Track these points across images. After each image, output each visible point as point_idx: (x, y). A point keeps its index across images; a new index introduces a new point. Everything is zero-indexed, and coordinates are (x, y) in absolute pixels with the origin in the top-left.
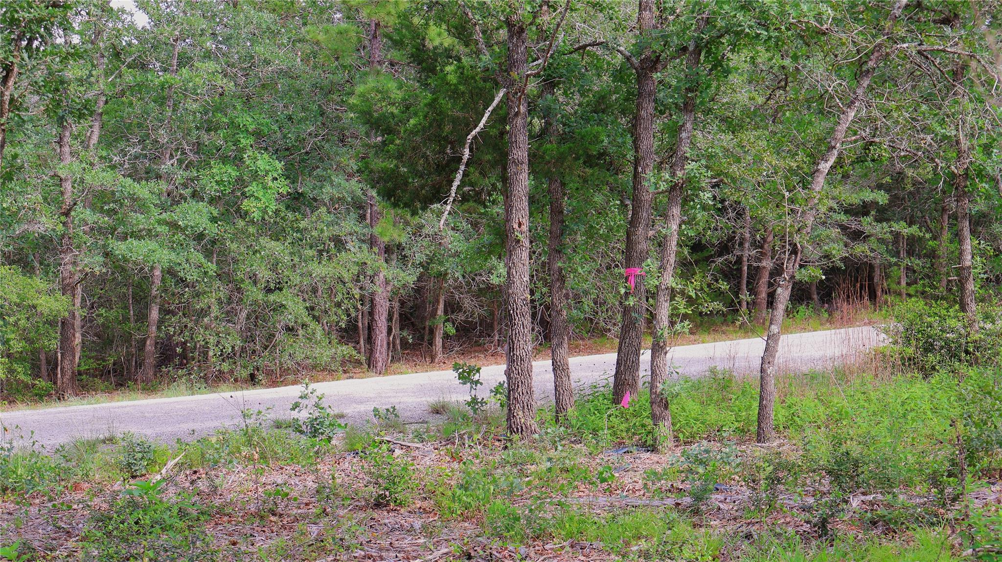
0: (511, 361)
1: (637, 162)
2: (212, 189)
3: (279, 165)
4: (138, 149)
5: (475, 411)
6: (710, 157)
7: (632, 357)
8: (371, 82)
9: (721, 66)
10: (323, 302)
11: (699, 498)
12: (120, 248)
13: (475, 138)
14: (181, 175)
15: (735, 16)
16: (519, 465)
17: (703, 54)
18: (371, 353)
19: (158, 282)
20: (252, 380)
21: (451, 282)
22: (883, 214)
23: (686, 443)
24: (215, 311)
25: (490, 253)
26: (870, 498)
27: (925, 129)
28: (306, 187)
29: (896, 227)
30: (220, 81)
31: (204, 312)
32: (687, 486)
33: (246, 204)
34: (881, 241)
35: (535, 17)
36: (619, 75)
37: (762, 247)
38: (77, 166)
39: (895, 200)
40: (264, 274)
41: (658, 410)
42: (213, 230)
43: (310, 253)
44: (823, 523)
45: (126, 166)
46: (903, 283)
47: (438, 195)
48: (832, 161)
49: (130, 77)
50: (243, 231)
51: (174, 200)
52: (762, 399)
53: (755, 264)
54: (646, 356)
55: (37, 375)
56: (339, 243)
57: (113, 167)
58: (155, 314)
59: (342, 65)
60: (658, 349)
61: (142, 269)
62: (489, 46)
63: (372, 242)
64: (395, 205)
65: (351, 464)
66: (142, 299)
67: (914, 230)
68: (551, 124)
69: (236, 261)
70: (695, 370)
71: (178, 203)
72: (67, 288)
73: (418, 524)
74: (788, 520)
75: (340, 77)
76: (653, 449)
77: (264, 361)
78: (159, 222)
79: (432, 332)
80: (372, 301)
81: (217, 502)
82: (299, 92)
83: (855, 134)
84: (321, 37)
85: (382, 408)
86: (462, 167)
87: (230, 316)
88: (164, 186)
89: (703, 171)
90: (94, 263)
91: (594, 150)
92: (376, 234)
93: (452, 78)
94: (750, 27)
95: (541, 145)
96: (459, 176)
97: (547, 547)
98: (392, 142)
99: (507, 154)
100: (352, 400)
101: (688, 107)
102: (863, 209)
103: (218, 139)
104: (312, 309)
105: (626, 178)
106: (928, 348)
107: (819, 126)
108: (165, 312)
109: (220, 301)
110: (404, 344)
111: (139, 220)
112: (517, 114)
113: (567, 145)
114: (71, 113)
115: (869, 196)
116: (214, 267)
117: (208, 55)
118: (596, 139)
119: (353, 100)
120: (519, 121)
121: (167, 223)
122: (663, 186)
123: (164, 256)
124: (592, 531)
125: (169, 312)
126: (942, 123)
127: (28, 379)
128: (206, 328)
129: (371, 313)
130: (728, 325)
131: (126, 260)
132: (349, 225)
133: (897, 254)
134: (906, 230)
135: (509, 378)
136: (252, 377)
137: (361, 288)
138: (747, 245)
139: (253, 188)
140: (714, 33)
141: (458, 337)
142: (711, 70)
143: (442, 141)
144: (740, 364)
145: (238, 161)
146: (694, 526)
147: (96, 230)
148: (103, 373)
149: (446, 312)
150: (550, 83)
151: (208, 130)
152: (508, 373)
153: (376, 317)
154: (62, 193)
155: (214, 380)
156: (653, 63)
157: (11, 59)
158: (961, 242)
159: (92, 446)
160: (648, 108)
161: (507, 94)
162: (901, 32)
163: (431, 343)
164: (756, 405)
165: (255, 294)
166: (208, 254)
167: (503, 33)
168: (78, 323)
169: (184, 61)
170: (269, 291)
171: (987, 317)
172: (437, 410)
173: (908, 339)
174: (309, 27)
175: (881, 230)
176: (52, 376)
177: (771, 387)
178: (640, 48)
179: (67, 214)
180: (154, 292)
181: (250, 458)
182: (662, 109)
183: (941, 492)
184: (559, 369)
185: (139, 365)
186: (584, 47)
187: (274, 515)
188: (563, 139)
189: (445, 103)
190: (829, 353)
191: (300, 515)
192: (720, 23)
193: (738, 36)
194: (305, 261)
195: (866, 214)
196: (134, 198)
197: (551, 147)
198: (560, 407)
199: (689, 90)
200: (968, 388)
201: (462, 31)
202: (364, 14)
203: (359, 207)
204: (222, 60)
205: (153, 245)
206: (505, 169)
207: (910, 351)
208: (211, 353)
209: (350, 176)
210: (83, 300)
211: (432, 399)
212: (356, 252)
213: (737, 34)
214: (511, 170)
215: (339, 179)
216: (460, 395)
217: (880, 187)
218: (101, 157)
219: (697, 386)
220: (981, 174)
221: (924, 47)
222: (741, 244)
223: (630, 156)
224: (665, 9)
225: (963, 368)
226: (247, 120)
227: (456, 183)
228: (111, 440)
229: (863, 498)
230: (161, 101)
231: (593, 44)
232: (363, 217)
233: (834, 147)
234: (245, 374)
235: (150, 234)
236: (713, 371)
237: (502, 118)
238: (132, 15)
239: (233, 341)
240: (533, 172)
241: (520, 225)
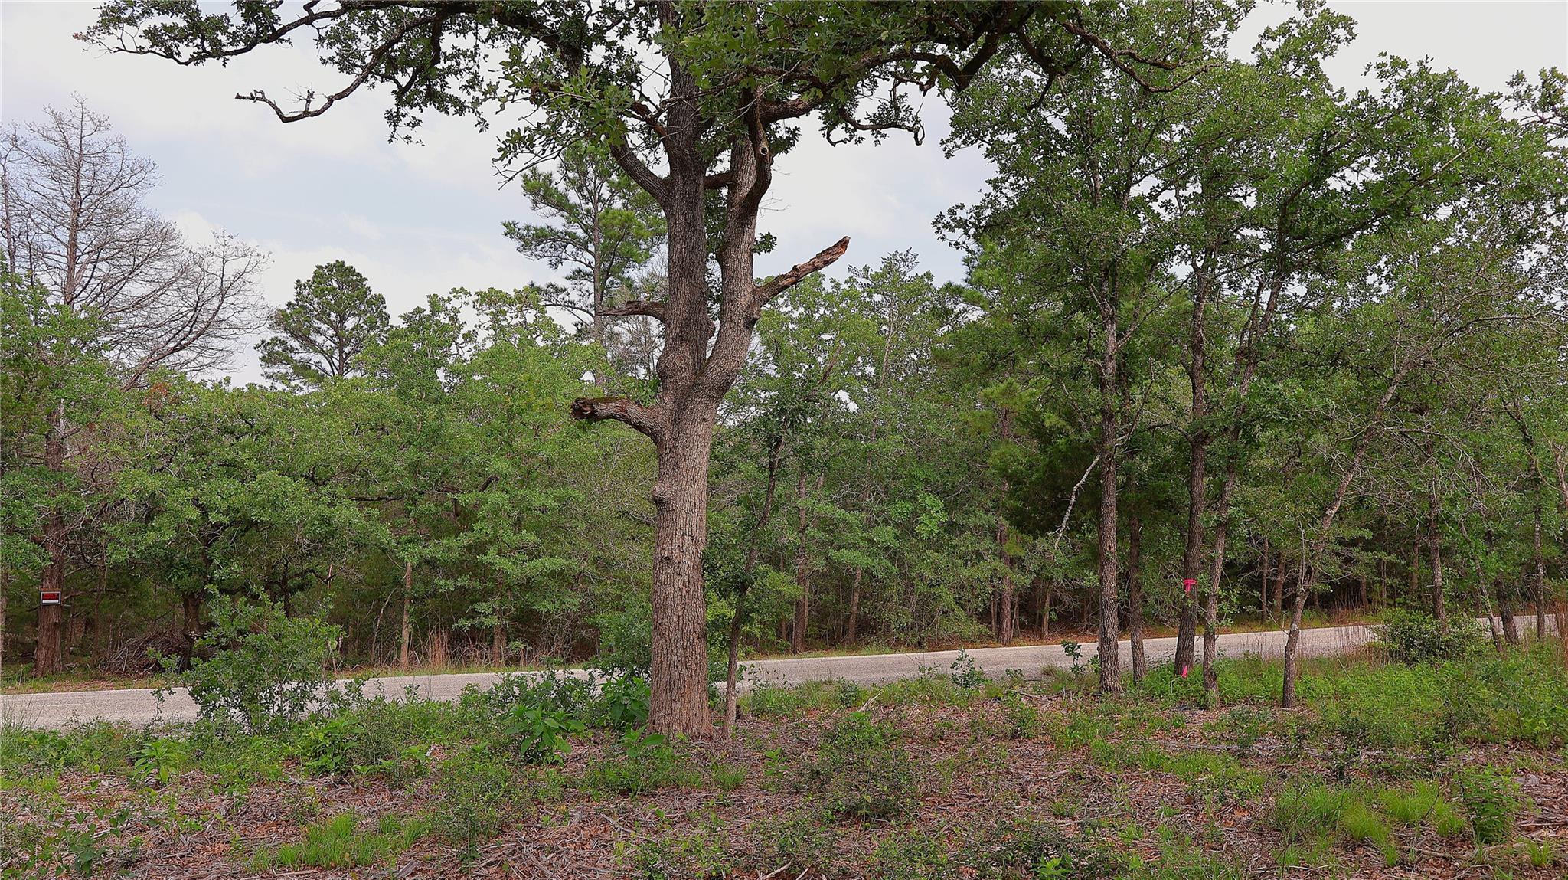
0: (1103, 641)
1: (1192, 507)
2: (896, 517)
3: (941, 503)
4: (848, 491)
5: (1077, 675)
6: (1246, 504)
7: (1189, 643)
8: (1003, 448)
9: (1254, 441)
10: (967, 594)
11: (1244, 746)
12: (836, 555)
13: (1079, 488)
14: (876, 508)
15: (1264, 407)
16: (1110, 715)
17: (1241, 433)
18: (1000, 629)
19: (859, 577)
20: (919, 646)
21: (1055, 584)
22: (1368, 546)
23: (1229, 705)
24: (895, 598)
25: (1086, 566)
26: (1375, 753)
27: (1407, 487)
28: (958, 518)
29: (1378, 555)
30: (904, 448)
31: (887, 600)
32: (1234, 736)
33: (918, 528)
34: (1367, 565)
35: (1120, 408)
36: (1178, 446)
37: (1277, 567)
38: (810, 502)
39: (1379, 537)
40: (929, 574)
41: (1208, 681)
42: (896, 544)
43: (960, 561)
44: (1341, 769)
45: (841, 502)
46: (1384, 596)
47: (1052, 525)
48: (1336, 508)
49: (844, 444)
50: (916, 546)
51: (871, 524)
52: (1286, 676)
53: (1273, 579)
54: (1199, 641)
55: (779, 637)
56: (979, 556)
57: (832, 502)
58: (856, 599)
59: (983, 437)
60: (1209, 638)
61: (848, 569)
62: (1090, 428)
63: (1001, 555)
64: (1022, 532)
65: (992, 707)
66: (848, 589)
67: (1393, 557)
68: (1131, 480)
69: (910, 566)
70: (1231, 652)
71: (873, 526)
72: (801, 581)
73: (1041, 752)
74: (1312, 766)
75: (982, 445)
76: (1205, 708)
77: (927, 633)
78: (862, 539)
79: (1041, 618)
80: (1001, 595)
81: (904, 729)
82: (953, 455)
83: (1352, 490)
84: (969, 419)
85: (1012, 669)
86: (1070, 508)
87: (906, 601)
88: (865, 515)
89: (1241, 513)
90: (819, 565)
91: (1162, 497)
92: (1005, 550)
93: (1063, 448)
94: (1275, 415)
95: (1124, 493)
96: (1068, 514)
97: (1134, 774)
98: (1021, 489)
99: (1100, 500)
100: (988, 661)
101: (1229, 469)
102: (1354, 542)
103: (901, 484)
104: (960, 599)
105: (1183, 517)
106: (1409, 644)
107: (1325, 484)
108: (863, 597)
109: (899, 593)
110: (1022, 625)
111: (848, 537)
112: (1108, 472)
113: (1143, 494)
114: (817, 468)
115: (1358, 533)
116: (897, 569)
117: (894, 431)
118: (1164, 490)
119: (990, 461)
120: (1110, 477)
121: (866, 540)
122: (1212, 523)
123: (865, 561)
124: (1166, 766)
125: (865, 598)
126: (1418, 482)
127: (774, 639)
128: (889, 610)
129: (1000, 604)
130: (1252, 621)
131: (839, 562)
132: (986, 543)
133: (1379, 574)
134: (1386, 558)
135: (1101, 653)
136: (920, 644)
137: (993, 587)
138: (1266, 565)
139: (923, 517)
140: (1249, 418)
141: (1059, 622)
142: (1246, 444)
143: (1055, 489)
144: (1266, 649)
145: (913, 498)
146: (1242, 765)
147: (821, 543)
148: (821, 637)
149: (1051, 605)
150: (1131, 450)
151: (894, 479)
152: (1101, 650)
153: (1004, 607)
154: (800, 519)
155: (896, 645)
156: (1202, 439)
157: (781, 434)
158: (1433, 568)
159: (817, 685)
160: (1200, 468)
161: (1100, 459)
162: (1388, 419)
163: (1041, 624)
164: (1281, 680)
165: (922, 587)
166: (892, 560)
167: (1099, 418)
168: (807, 603)
169: (880, 434)
170: (932, 586)
171: (1455, 623)
172: (1047, 672)
173: (1394, 638)
174: (961, 413)
175: (1367, 556)
176: (789, 637)
177: (1293, 667)
178: (1194, 428)
179: (802, 532)
180: (856, 585)
181: (924, 700)
182: (1210, 471)
183: (1432, 752)
184: (1137, 648)
185: (845, 633)
186: (1154, 427)
187: (942, 740)
188: (1140, 489)
189: (1058, 463)
190: (1333, 644)
191: (959, 740)
192: (1253, 412)
193: (1266, 421)
194: (956, 567)
195: (1356, 545)
196: (846, 523)
197: (1132, 495)
198: (1136, 676)
199: (1230, 457)
200: (1446, 677)
201: (1070, 416)
202: (999, 403)
203: (993, 531)
204: (904, 433)
205: (857, 554)
206: (1099, 509)
207: (1396, 646)
208: (893, 626)
209: (987, 511)
210: (811, 588)
211: (1044, 665)
212: (991, 562)
213: (1265, 419)
214: (1104, 510)
215: (980, 513)
216: (1066, 663)
217: (1366, 526)
218: (825, 496)
219: (1236, 664)
220: (1448, 519)
221: (1405, 429)
222: (1262, 564)
223: (1188, 502)
224: (1212, 401)
225: (1438, 661)
226: (919, 473)
227: (1066, 518)
228: (830, 682)
229: (1368, 753)
230: (864, 460)
231: (1161, 425)
232: (995, 538)
233: (1338, 499)
234: (915, 641)
235: (855, 546)
236: (1246, 654)
237: (1097, 475)
238: (846, 404)
239: (907, 619)
240: (1119, 513)
241: (1110, 548)
